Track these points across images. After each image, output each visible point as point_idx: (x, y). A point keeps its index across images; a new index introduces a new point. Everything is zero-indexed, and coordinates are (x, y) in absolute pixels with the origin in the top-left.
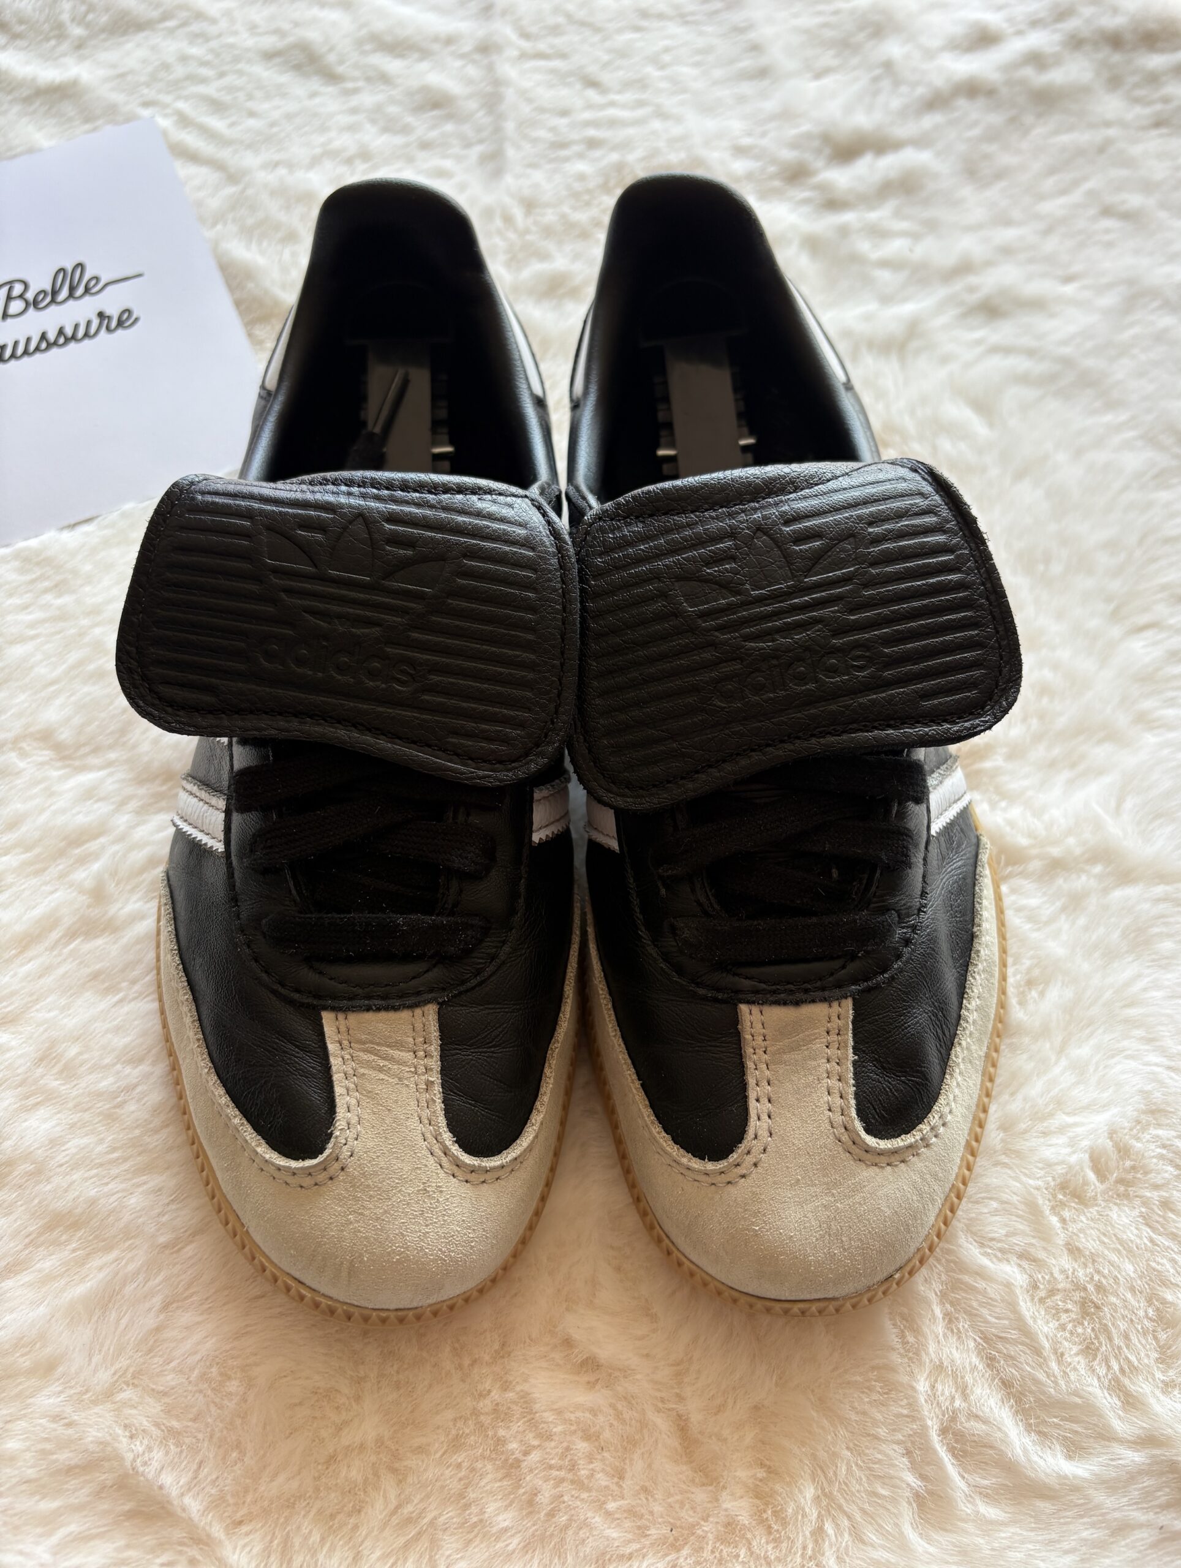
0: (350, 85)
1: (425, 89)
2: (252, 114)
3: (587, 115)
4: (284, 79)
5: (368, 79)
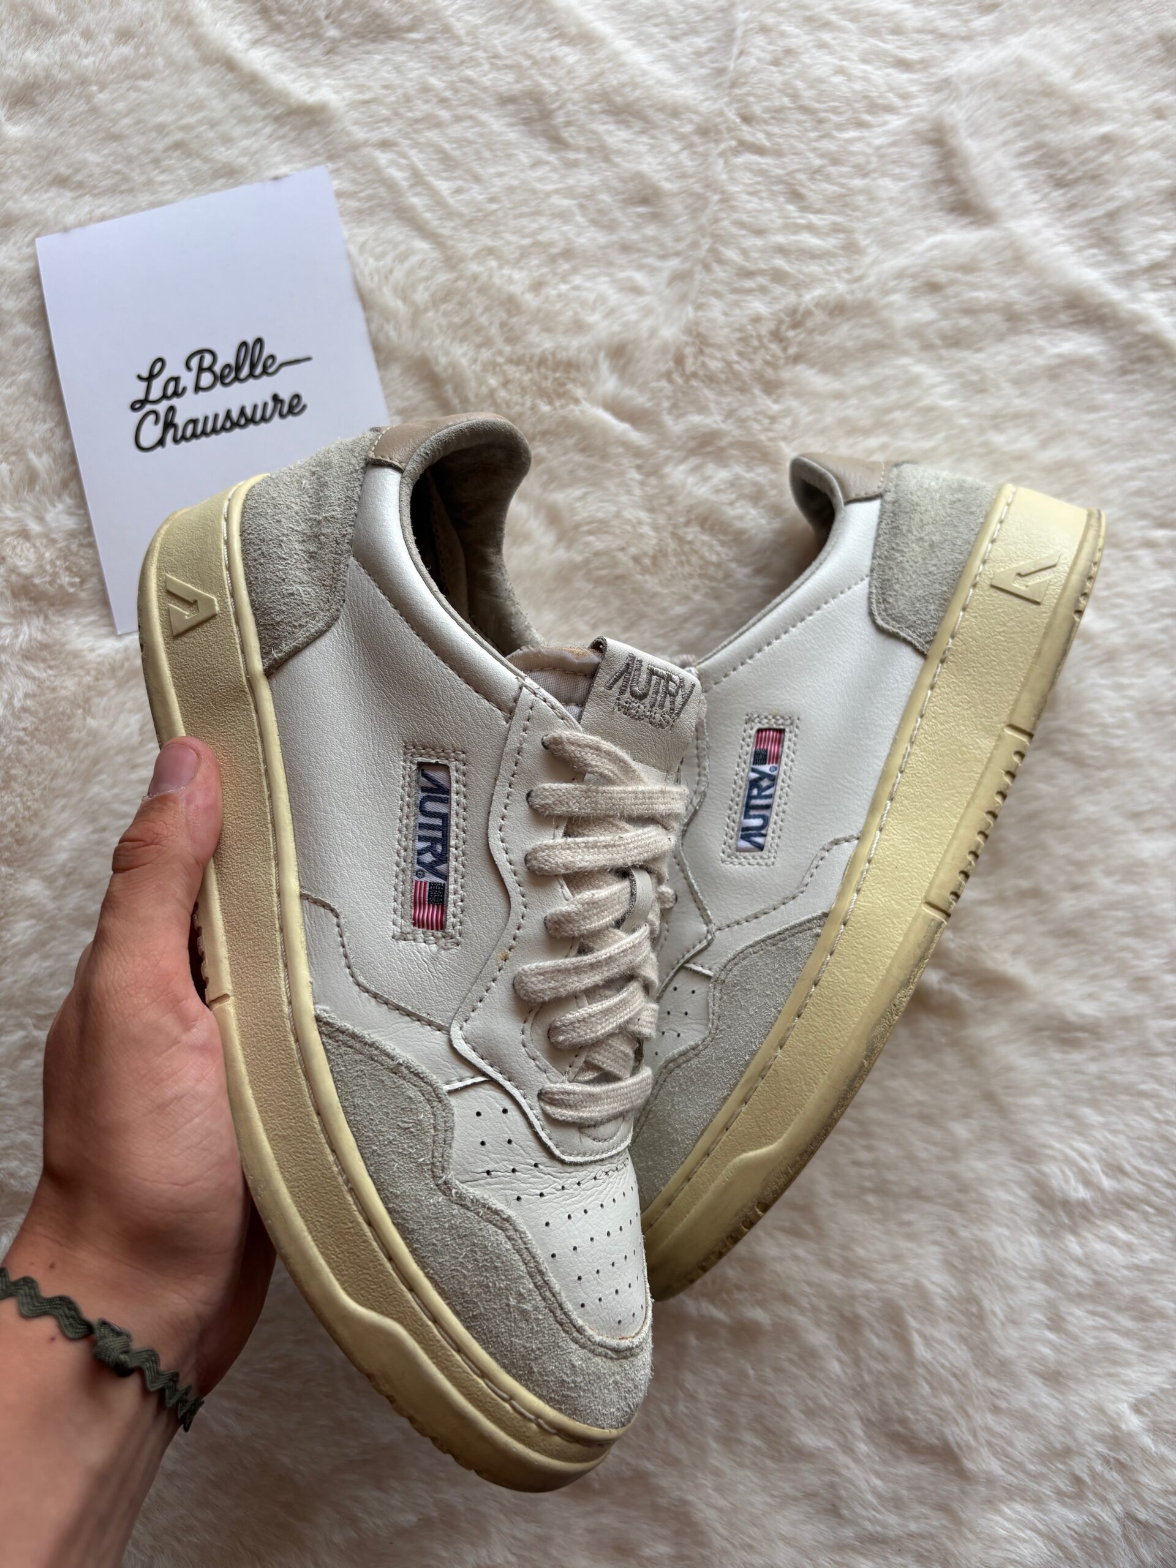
0: (572, 155)
1: (639, 176)
2: (477, 179)
3: (780, 239)
4: (512, 135)
5: (589, 150)
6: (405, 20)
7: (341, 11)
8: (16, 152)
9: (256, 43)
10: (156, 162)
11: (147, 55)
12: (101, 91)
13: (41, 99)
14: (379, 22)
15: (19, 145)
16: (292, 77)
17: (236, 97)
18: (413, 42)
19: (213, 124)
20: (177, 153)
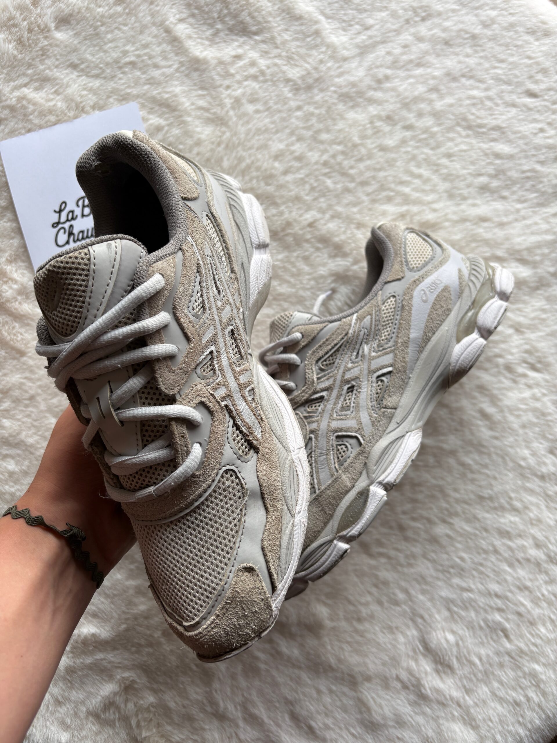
6: (254, 29)
7: (225, 16)
8: (57, 46)
9: (181, 20)
10: (120, 68)
11: (128, 14)
12: (102, 26)
13: (73, 22)
14: (242, 26)
15: (58, 42)
16: (194, 43)
17: (165, 46)
18: (256, 40)
19: (151, 57)
20: (130, 66)
